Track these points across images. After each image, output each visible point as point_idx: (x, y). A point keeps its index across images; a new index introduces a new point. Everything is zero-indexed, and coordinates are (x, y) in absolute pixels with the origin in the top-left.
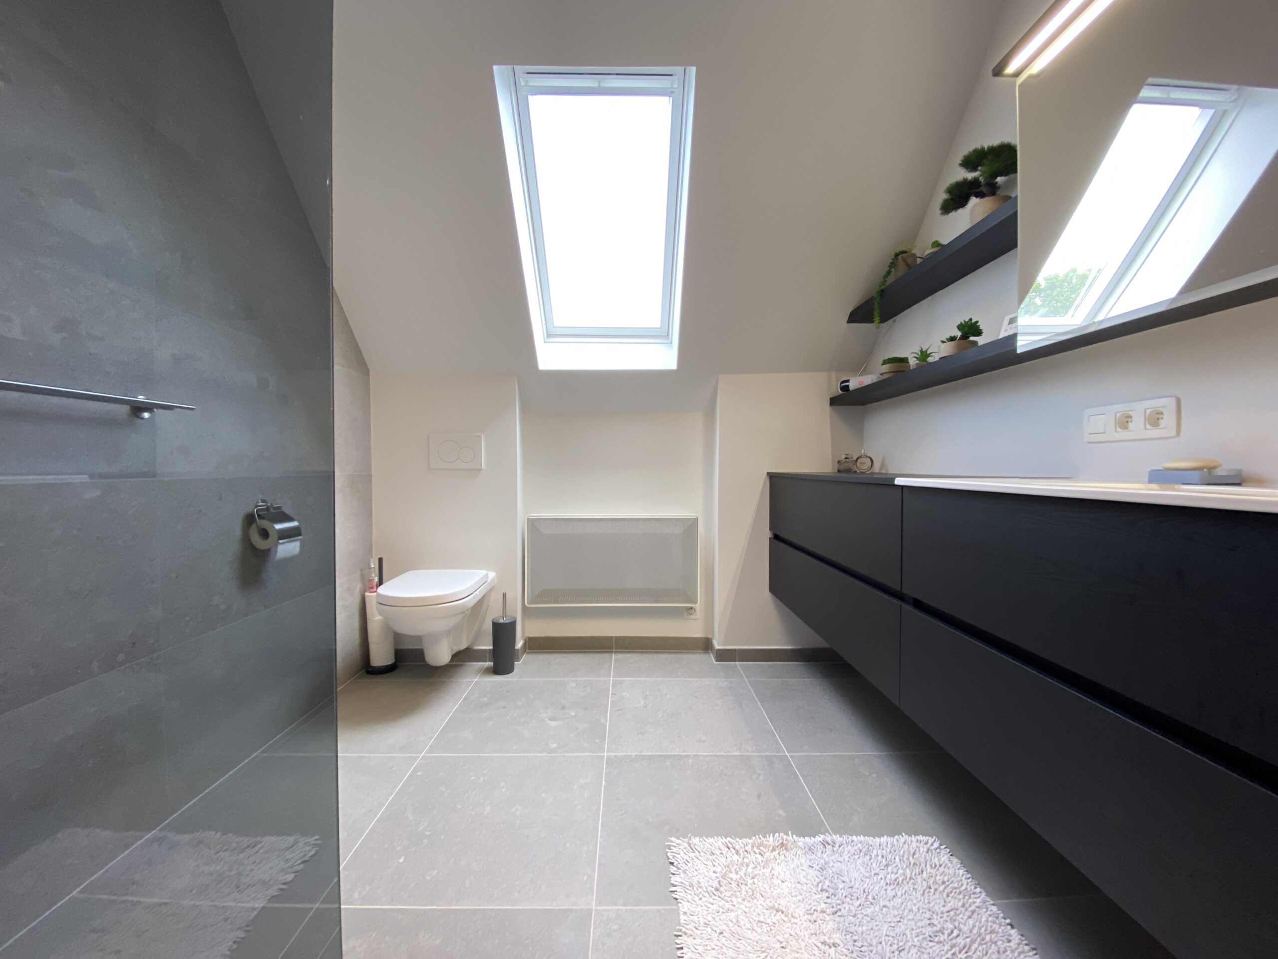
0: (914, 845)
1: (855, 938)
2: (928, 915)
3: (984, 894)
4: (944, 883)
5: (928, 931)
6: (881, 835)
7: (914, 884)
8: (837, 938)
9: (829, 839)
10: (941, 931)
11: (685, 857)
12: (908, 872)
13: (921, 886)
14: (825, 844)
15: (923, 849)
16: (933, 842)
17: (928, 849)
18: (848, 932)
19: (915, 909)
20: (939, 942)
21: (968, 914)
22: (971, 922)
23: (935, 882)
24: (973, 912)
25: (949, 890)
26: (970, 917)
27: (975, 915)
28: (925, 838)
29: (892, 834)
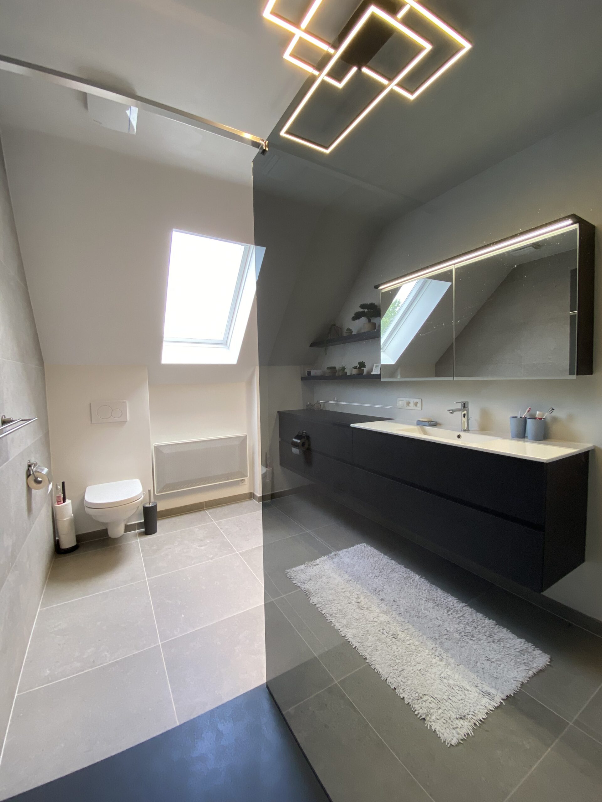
0: (360, 547)
1: (355, 576)
2: (371, 564)
3: (383, 554)
4: (372, 555)
5: (372, 568)
6: (350, 547)
7: (364, 558)
8: (350, 578)
9: (336, 553)
10: (376, 566)
11: (294, 574)
12: (361, 555)
13: (366, 558)
14: (335, 555)
15: (363, 547)
16: (364, 544)
17: (364, 547)
18: (352, 576)
19: (367, 564)
20: (376, 570)
21: (380, 560)
22: (382, 562)
23: (369, 555)
24: (382, 559)
25: (373, 556)
26: (381, 561)
27: (382, 560)
28: (362, 544)
29: (353, 546)
